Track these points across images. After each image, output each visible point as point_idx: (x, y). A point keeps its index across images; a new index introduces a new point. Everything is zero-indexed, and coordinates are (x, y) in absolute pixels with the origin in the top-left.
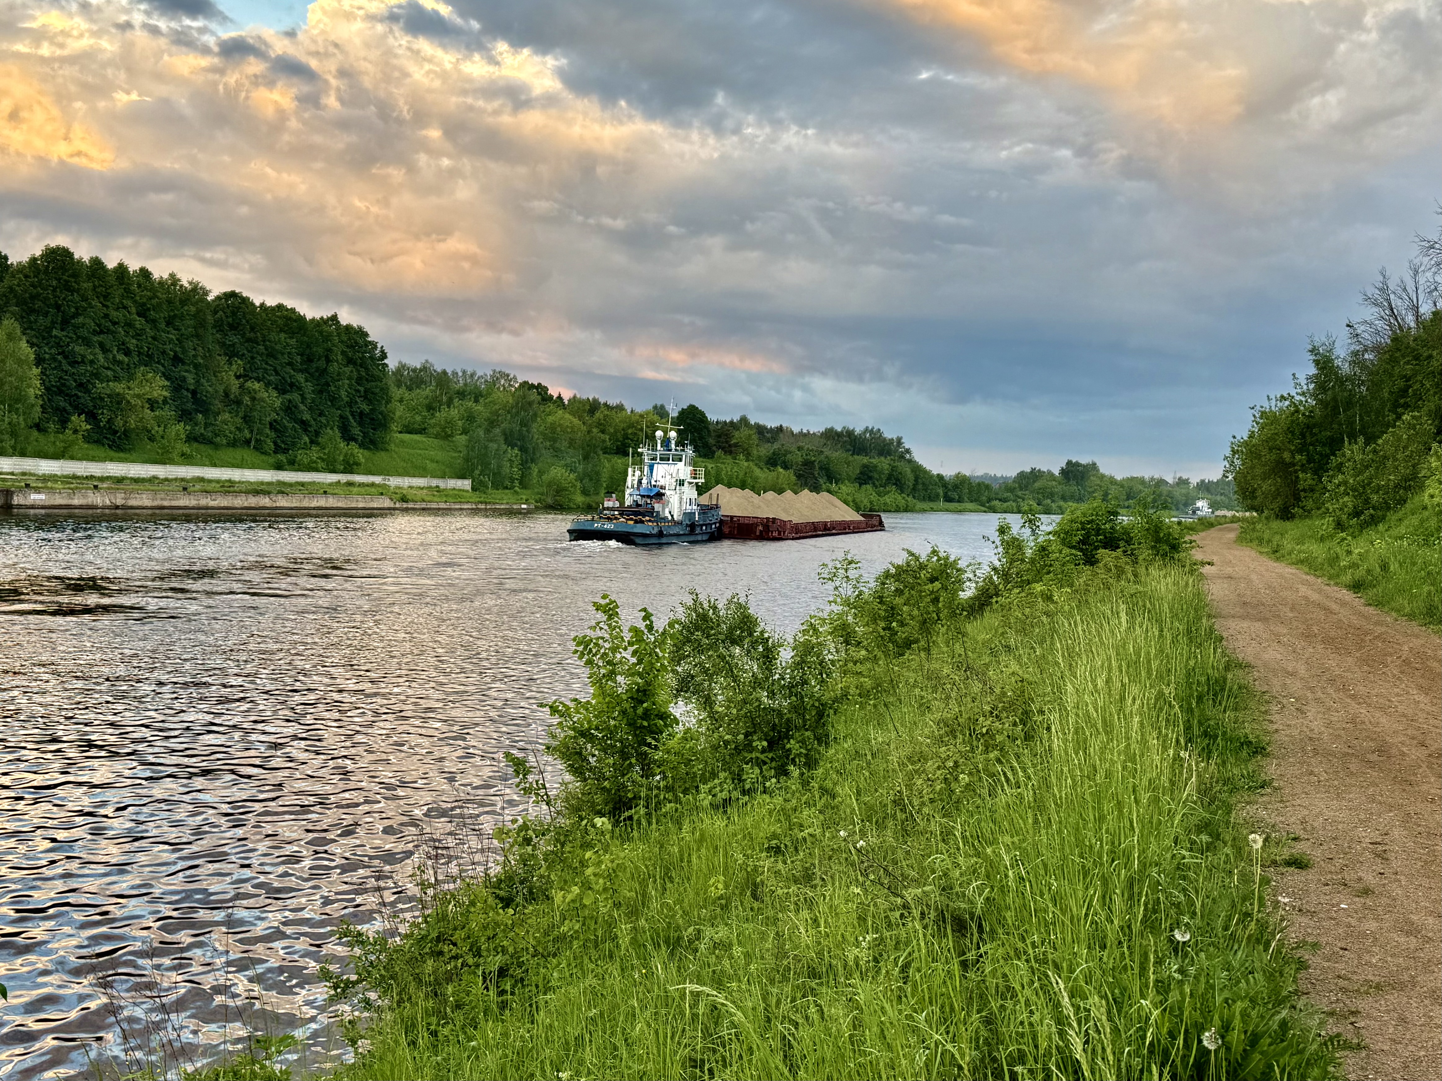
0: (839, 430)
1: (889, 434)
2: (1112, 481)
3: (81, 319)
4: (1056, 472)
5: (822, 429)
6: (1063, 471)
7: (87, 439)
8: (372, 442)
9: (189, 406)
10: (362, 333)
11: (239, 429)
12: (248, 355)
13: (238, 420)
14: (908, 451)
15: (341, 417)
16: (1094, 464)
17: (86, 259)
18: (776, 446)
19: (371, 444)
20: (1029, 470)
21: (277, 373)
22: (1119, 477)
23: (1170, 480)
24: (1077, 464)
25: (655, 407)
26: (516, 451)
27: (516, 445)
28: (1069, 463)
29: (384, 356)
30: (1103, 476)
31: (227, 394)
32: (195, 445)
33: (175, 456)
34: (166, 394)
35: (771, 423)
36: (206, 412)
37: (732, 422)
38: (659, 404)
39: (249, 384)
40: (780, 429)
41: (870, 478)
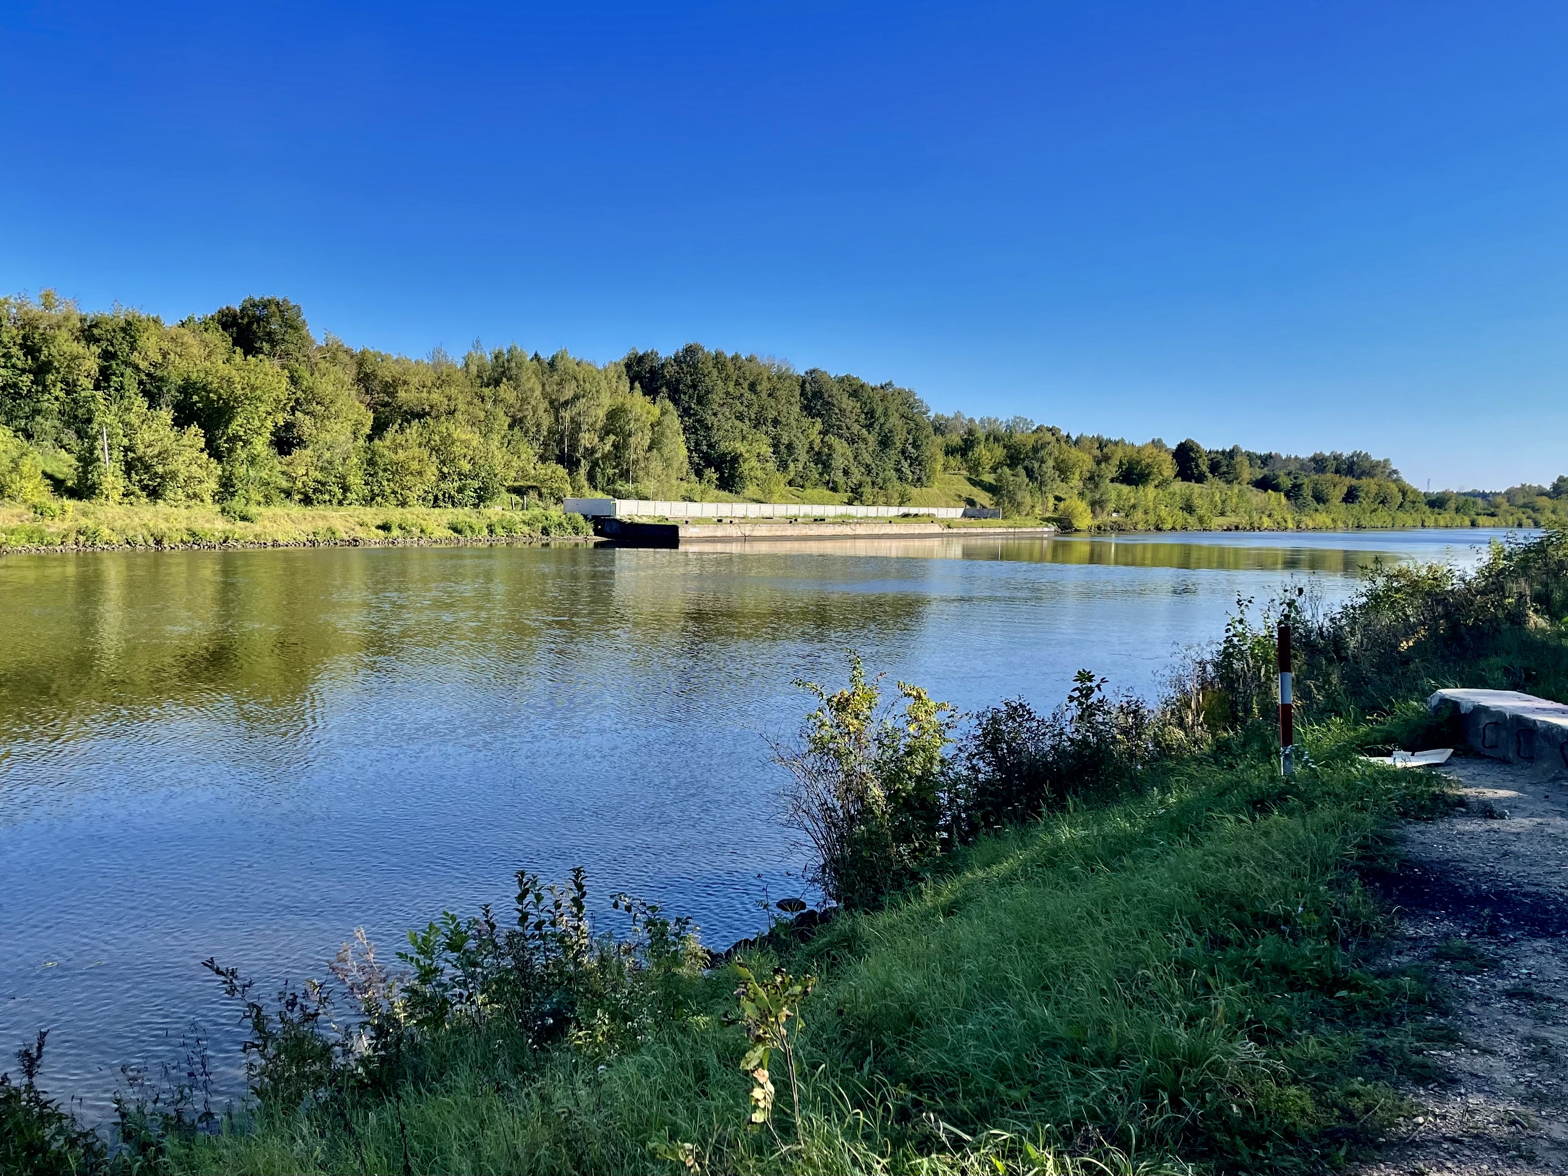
0: (1328, 454)
1: (1376, 457)
4: (1548, 487)
5: (1311, 455)
6: (1556, 487)
7: (717, 487)
8: (920, 481)
9: (785, 458)
10: (911, 394)
11: (821, 475)
12: (826, 415)
13: (820, 468)
14: (1395, 472)
15: (896, 461)
17: (710, 352)
18: (1265, 471)
19: (920, 483)
20: (1519, 486)
21: (848, 429)
25: (1153, 441)
26: (1037, 484)
27: (1036, 479)
28: (1561, 478)
29: (927, 410)
31: (811, 447)
32: (790, 488)
34: (770, 449)
35: (1263, 451)
36: (797, 461)
37: (1223, 452)
38: (1156, 438)
39: (827, 438)
40: (1270, 456)
41: (1357, 497)
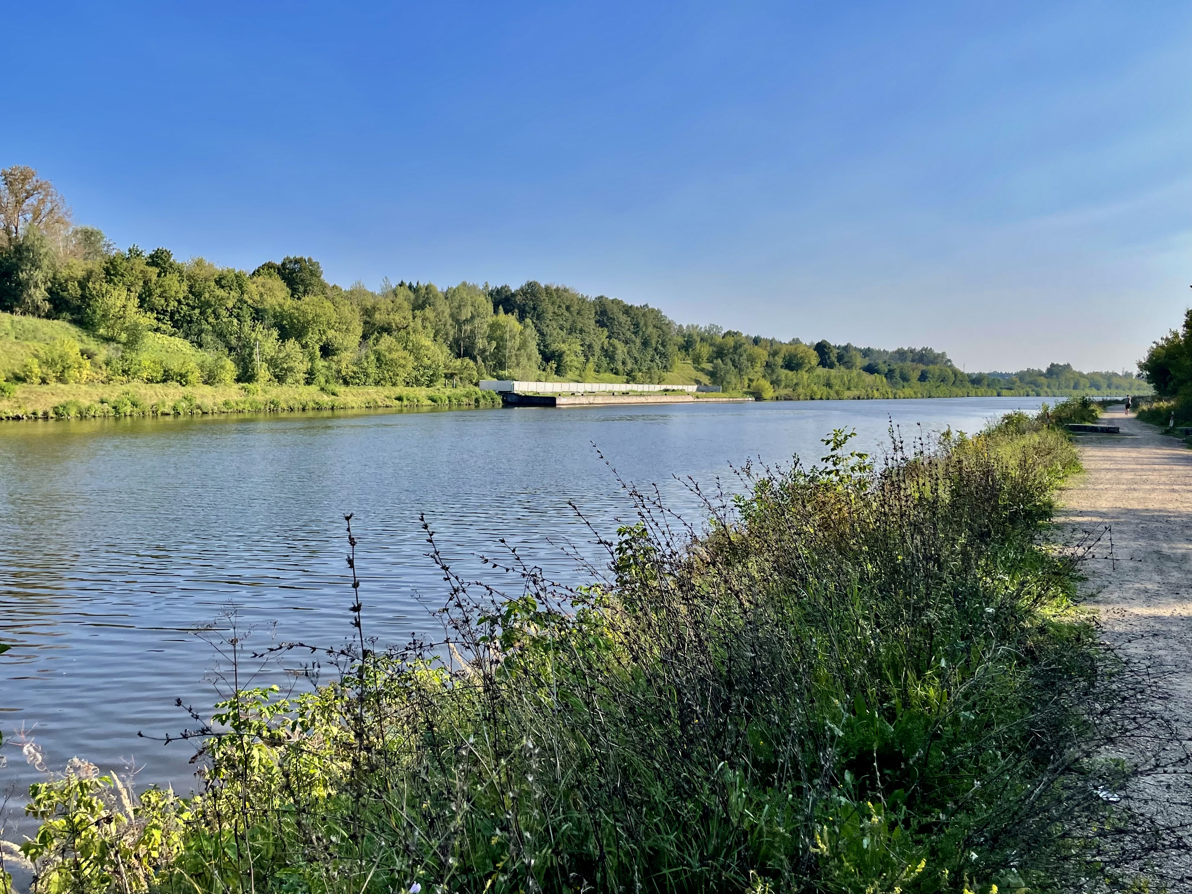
1: (937, 351)
2: (1081, 375)
4: (1044, 370)
5: (896, 349)
6: (1048, 370)
8: (666, 367)
10: (659, 311)
11: (608, 364)
12: (610, 326)
13: (608, 360)
14: (950, 361)
16: (1069, 365)
17: (543, 286)
18: (871, 360)
20: (1026, 370)
21: (623, 335)
22: (1085, 373)
23: (1121, 374)
24: (1058, 365)
25: (794, 340)
26: (738, 370)
28: (1052, 365)
29: (670, 323)
30: (1075, 372)
31: (602, 347)
37: (844, 347)
39: (611, 340)
41: (927, 377)
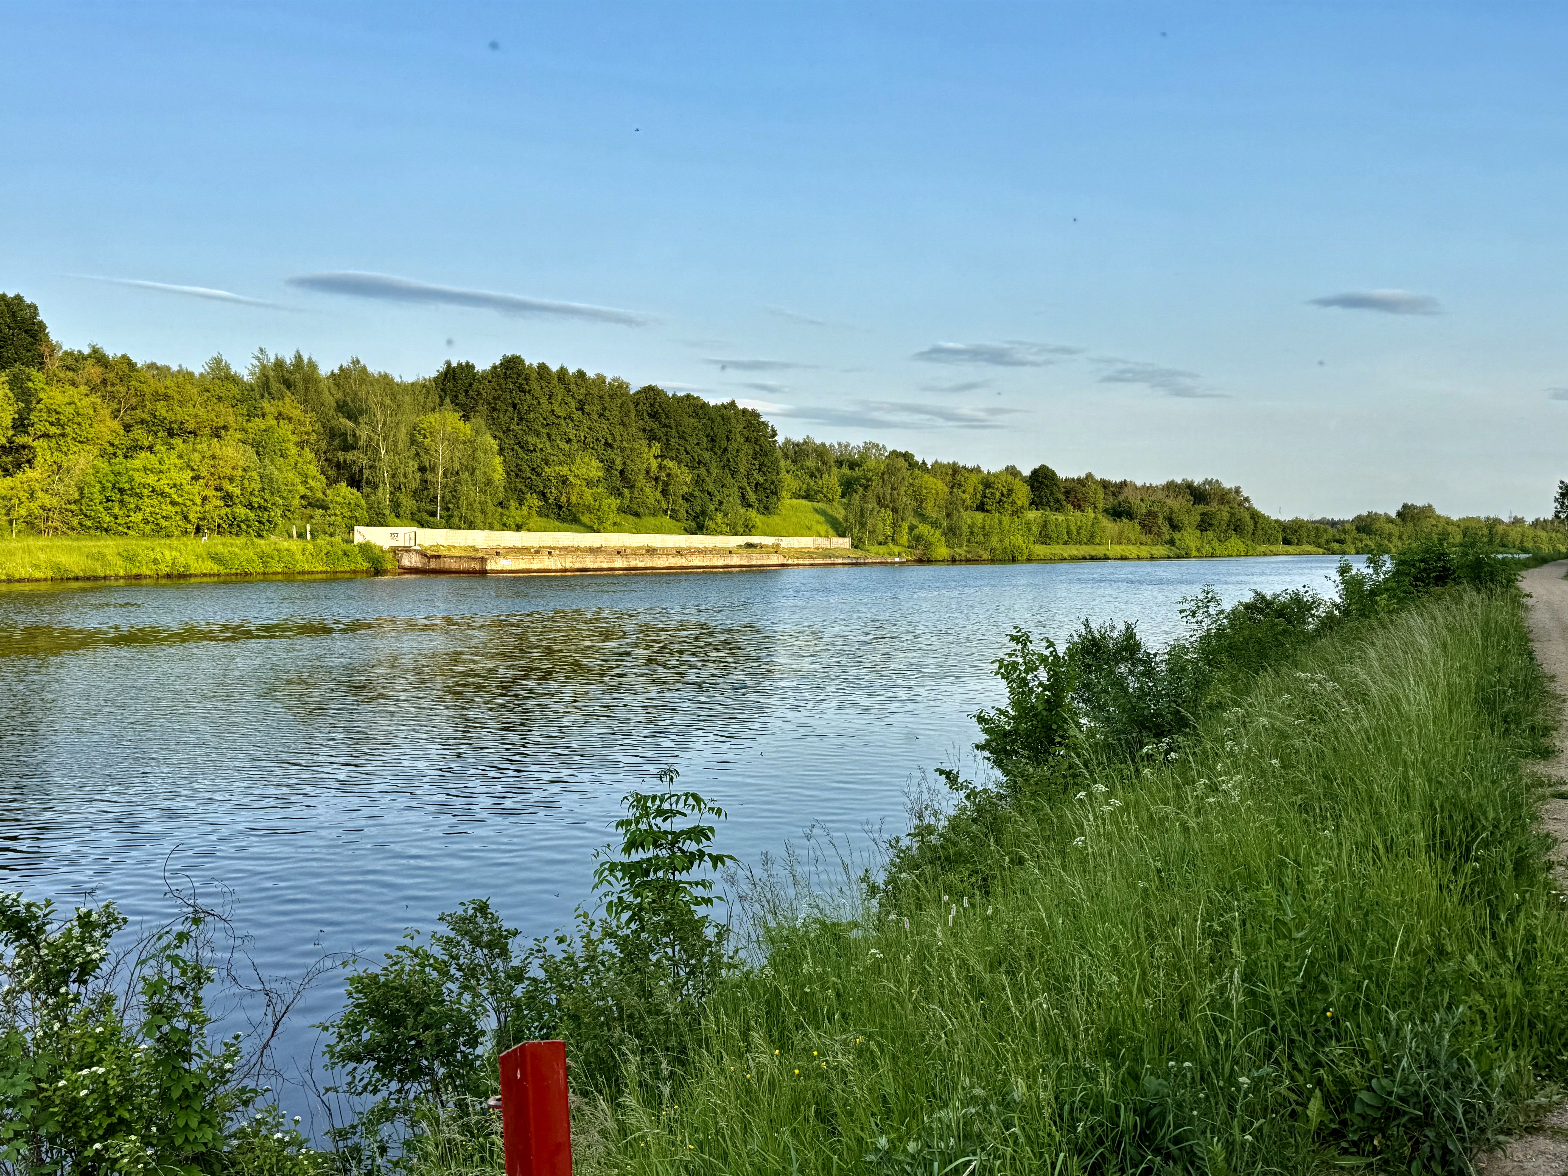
0: (1180, 482)
1: (1228, 484)
2: (1448, 521)
3: (532, 415)
4: (1393, 514)
5: (1164, 482)
6: (1399, 514)
7: (540, 514)
8: (766, 508)
9: (619, 484)
10: (755, 414)
11: (658, 502)
12: (664, 438)
13: (658, 494)
14: (1247, 499)
15: (740, 487)
16: (1430, 506)
18: (1121, 498)
19: (766, 510)
20: (1365, 514)
21: (688, 453)
23: (1507, 520)
24: (1413, 507)
25: (1008, 468)
26: (889, 512)
27: (888, 506)
28: (1405, 506)
29: (774, 434)
30: (1439, 517)
31: (648, 472)
32: (623, 515)
33: (607, 524)
34: (601, 474)
35: (1116, 479)
36: (632, 487)
37: (1079, 479)
38: (1012, 465)
39: (665, 462)
40: (1124, 484)
41: (1211, 525)
